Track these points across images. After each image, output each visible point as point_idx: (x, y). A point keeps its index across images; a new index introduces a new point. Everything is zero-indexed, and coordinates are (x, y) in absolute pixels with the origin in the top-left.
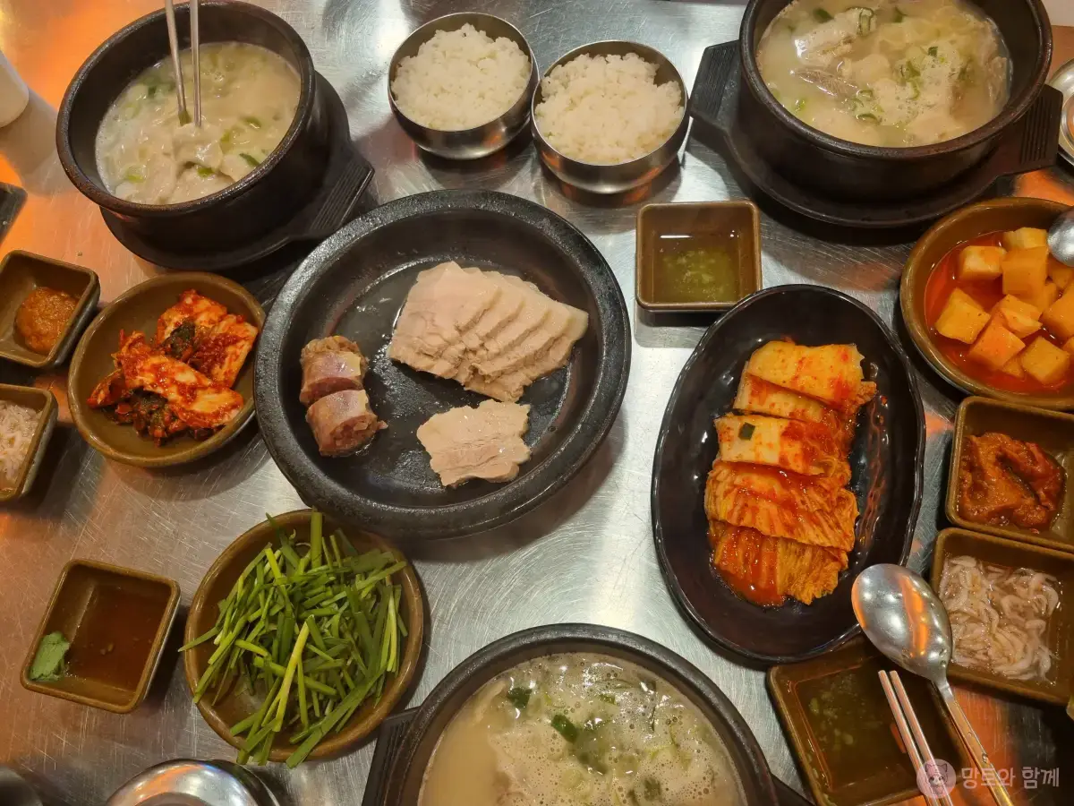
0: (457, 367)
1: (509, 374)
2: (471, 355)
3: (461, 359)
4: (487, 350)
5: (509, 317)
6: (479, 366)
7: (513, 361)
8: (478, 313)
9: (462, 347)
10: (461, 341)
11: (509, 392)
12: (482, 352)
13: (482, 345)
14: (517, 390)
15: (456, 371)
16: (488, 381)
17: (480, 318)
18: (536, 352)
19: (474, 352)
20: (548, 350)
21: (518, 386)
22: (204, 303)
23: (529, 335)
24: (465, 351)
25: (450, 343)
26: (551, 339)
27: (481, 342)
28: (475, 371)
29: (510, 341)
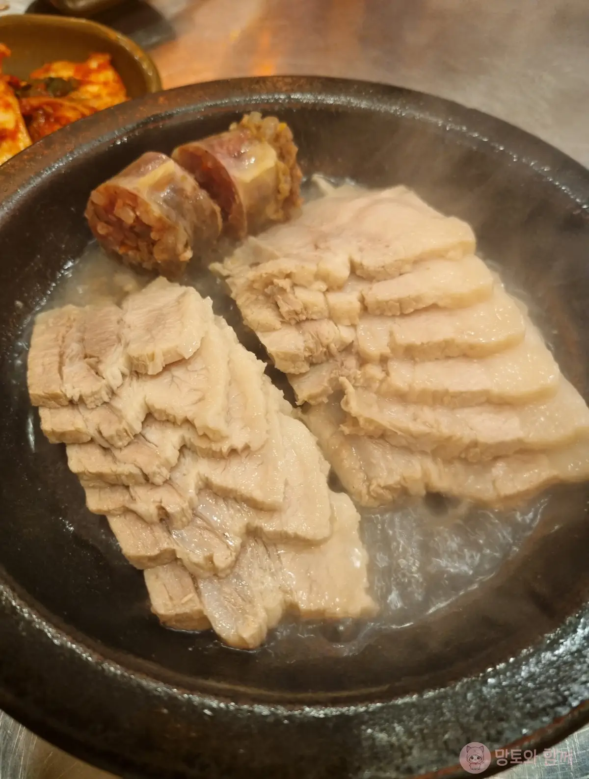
0: (312, 363)
1: (393, 447)
2: (351, 362)
3: (329, 355)
4: (388, 374)
5: (472, 347)
6: (350, 389)
7: (417, 427)
8: (417, 299)
9: (346, 334)
10: (354, 326)
11: (369, 480)
12: (374, 371)
13: (383, 360)
14: (386, 488)
15: (305, 368)
16: (346, 429)
17: (417, 311)
18: (475, 444)
19: (363, 360)
20: (496, 458)
21: (393, 480)
22: (109, 75)
23: (480, 404)
24: (348, 348)
25: (332, 316)
26: (520, 441)
27: (387, 351)
28: (339, 393)
29: (440, 388)
